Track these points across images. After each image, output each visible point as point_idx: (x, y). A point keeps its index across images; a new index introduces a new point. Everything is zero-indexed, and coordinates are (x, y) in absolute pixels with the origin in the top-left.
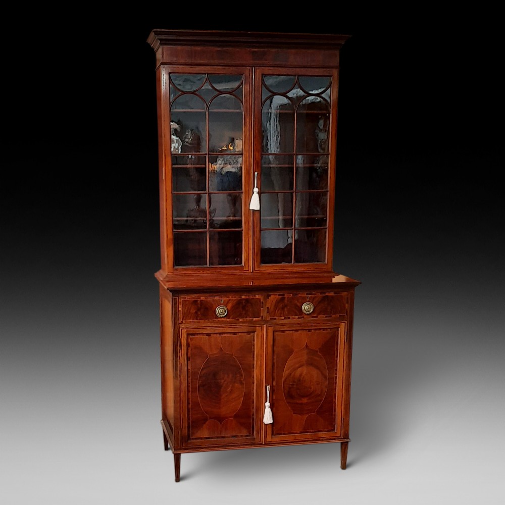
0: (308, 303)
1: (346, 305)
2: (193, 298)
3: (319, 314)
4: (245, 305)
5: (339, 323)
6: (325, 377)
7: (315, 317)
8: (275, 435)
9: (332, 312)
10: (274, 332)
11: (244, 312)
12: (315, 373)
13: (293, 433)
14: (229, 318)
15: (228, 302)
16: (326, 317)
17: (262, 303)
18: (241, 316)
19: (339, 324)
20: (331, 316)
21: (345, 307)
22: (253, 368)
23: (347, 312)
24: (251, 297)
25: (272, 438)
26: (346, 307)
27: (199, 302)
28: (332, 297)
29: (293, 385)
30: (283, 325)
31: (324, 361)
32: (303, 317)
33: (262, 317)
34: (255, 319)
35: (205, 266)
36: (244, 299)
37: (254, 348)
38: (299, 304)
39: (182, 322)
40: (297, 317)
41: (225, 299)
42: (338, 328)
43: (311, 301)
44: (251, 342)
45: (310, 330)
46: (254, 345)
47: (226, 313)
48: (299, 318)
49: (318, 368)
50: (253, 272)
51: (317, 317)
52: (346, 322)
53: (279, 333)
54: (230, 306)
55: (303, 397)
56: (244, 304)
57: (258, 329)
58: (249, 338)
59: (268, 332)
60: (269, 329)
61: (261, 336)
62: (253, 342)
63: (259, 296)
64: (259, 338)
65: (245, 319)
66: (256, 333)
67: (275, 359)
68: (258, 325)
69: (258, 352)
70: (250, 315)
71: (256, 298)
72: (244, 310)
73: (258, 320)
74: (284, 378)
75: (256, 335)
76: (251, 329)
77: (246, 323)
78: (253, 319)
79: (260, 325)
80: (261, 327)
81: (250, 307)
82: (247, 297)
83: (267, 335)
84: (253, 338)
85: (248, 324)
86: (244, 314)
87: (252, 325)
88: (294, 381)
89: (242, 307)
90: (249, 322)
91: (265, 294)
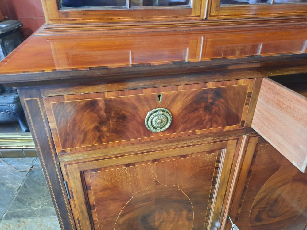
2: (85, 96)
4: (212, 104)
11: (207, 117)
14: (174, 132)
15: (174, 100)
17: (250, 94)
18: (200, 124)
22: (211, 198)
24: (228, 84)
27: (101, 105)
29: (265, 207)
33: (243, 122)
34: (227, 128)
35: (122, 8)
36: (211, 90)
37: (216, 173)
39: (64, 152)
41: (166, 92)
44: (213, 165)
46: (217, 168)
47: (169, 124)
54: (177, 108)
56: (210, 101)
58: (211, 158)
59: (247, 146)
60: (250, 141)
61: (233, 154)
62: (217, 164)
63: (246, 81)
64: (229, 157)
65: (208, 130)
66: (225, 150)
67: (248, 182)
68: (232, 138)
69: (224, 179)
70: (220, 121)
71: (237, 86)
72: (209, 113)
73: (234, 129)
74: (255, 203)
75: (224, 153)
76: (216, 146)
77: (209, 137)
78: (224, 128)
79: (235, 138)
80: (236, 141)
81: (222, 106)
82: (219, 85)
83: (245, 152)
84: (219, 157)
85: (213, 139)
86: (206, 120)
87: (219, 139)
88: (268, 204)
89: (204, 108)
90: (216, 135)
91: (260, 76)
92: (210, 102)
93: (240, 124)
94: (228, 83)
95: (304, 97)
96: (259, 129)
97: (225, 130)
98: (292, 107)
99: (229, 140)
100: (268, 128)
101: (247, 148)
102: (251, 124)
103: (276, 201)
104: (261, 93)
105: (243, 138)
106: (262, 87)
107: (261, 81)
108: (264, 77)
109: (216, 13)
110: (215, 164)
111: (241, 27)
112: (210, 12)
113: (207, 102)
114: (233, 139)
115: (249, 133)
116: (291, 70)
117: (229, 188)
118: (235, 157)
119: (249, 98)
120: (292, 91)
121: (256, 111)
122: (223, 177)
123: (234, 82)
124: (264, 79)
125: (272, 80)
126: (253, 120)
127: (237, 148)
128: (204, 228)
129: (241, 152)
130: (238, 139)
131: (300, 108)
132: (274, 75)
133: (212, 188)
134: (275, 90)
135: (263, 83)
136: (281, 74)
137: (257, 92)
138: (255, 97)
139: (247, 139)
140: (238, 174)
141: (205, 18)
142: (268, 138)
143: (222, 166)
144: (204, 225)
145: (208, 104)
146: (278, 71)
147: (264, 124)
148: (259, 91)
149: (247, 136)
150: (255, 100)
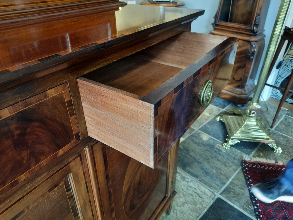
11: (25, 153)
17: (70, 102)
33: (77, 135)
34: (61, 152)
36: (11, 118)
44: (64, 198)
56: (17, 132)
57: (74, 163)
58: (58, 193)
59: (94, 156)
60: (94, 150)
61: (82, 174)
62: (69, 193)
63: (57, 88)
64: (80, 179)
65: (35, 168)
66: (71, 175)
67: (110, 186)
68: (72, 158)
69: (85, 202)
70: (46, 149)
71: (49, 100)
72: (25, 148)
73: (70, 147)
74: (124, 198)
75: (72, 179)
76: (56, 178)
77: (41, 174)
78: (57, 154)
79: (76, 156)
80: (79, 158)
82: (20, 108)
83: (94, 163)
84: (67, 185)
85: (47, 173)
86: (26, 158)
87: (56, 169)
88: (134, 190)
89: (13, 146)
90: (49, 167)
91: (71, 77)
92: (19, 134)
93: (75, 140)
94: (33, 99)
95: (125, 92)
96: (98, 136)
97: (59, 155)
98: (119, 106)
99: (70, 162)
100: (105, 133)
101: (94, 158)
102: (87, 133)
104: (82, 97)
105: (85, 152)
106: (80, 89)
107: (77, 83)
108: (77, 78)
110: (66, 196)
111: (33, 20)
114: (74, 159)
115: (89, 143)
116: (103, 62)
117: (94, 206)
118: (86, 174)
119: (71, 107)
120: (111, 87)
121: (86, 117)
122: (82, 202)
123: (41, 96)
124: (78, 80)
125: (87, 80)
126: (87, 128)
127: (84, 165)
129: (89, 166)
130: (80, 156)
131: (126, 105)
132: (87, 72)
134: (94, 91)
135: (79, 85)
136: (94, 69)
137: (78, 97)
138: (77, 103)
139: (89, 150)
140: (96, 188)
142: (109, 143)
143: (75, 192)
145: (16, 137)
146: (90, 66)
147: (99, 129)
148: (79, 95)
149: (89, 147)
150: (80, 106)
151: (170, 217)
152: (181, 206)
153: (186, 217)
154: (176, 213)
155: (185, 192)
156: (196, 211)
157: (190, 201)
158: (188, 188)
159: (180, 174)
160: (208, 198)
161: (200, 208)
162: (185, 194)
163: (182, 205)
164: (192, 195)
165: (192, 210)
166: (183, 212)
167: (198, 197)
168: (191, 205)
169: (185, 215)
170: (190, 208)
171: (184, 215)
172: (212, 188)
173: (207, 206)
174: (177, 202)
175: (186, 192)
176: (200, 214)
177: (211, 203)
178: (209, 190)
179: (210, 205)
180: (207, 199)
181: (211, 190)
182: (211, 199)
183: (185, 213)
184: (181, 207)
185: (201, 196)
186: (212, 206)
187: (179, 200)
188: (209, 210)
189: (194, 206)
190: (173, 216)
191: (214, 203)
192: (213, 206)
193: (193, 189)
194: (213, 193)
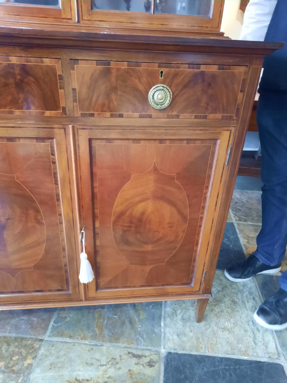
0: (160, 86)
1: (240, 96)
3: (183, 111)
4: (22, 81)
5: (218, 130)
6: (184, 218)
7: (172, 117)
8: (102, 289)
9: (209, 108)
10: (90, 140)
11: (21, 96)
12: (167, 210)
13: (130, 287)
16: (196, 117)
17: (61, 76)
18: (15, 103)
19: (220, 133)
20: (205, 117)
21: (236, 100)
22: (58, 200)
23: (238, 110)
24: (33, 62)
25: (96, 293)
26: (239, 101)
28: (213, 76)
29: (130, 227)
30: (109, 128)
31: (185, 194)
32: (150, 117)
33: (64, 109)
34: (48, 113)
36: (16, 65)
37: (55, 168)
38: (141, 87)
40: (137, 115)
42: (216, 140)
43: (169, 81)
44: (48, 158)
45: (161, 141)
46: (54, 163)
48: (141, 117)
49: (172, 203)
50: (78, 22)
51: (178, 116)
52: (233, 129)
53: (103, 143)
55: (146, 243)
56: (19, 77)
57: (58, 132)
58: (43, 149)
60: (79, 133)
62: (53, 157)
63: (52, 60)
65: (26, 111)
66: (55, 141)
68: (57, 126)
72: (22, 91)
74: (114, 217)
76: (41, 132)
78: (44, 112)
79: (61, 126)
80: (63, 130)
81: (33, 86)
82: (24, 61)
84: (52, 149)
85: (35, 123)
86: (21, 99)
87: (42, 124)
88: (131, 222)
89: (14, 85)
90: (37, 119)
91: (65, 57)
92: (20, 80)
93: (61, 111)
94: (32, 60)
97: (46, 115)
99: (55, 128)
102: (74, 113)
103: (140, 220)
108: (70, 59)
109: (89, 18)
110: (50, 157)
112: (82, 15)
113: (16, 79)
114: (59, 128)
115: (74, 123)
118: (69, 150)
119: (61, 81)
123: (38, 60)
127: (67, 140)
128: (61, 239)
130: (65, 129)
133: (56, 188)
137: (68, 76)
138: (68, 80)
141: (77, 21)
143: (58, 161)
144: (60, 235)
151: (196, 325)
152: (220, 328)
153: (214, 341)
154: (206, 328)
155: (241, 321)
156: (232, 348)
157: (236, 334)
158: (249, 321)
159: (254, 303)
160: (265, 351)
161: (242, 350)
162: (238, 323)
163: (222, 328)
164: (246, 331)
165: (228, 342)
166: (216, 335)
167: (251, 339)
168: (234, 338)
169: (214, 339)
170: (228, 339)
171: (213, 337)
172: (283, 349)
173: (253, 356)
174: (219, 321)
175: (242, 323)
176: (233, 354)
177: (263, 360)
178: (276, 345)
179: (258, 359)
180: (260, 351)
181: (280, 349)
182: (268, 357)
183: (216, 337)
184: (218, 329)
185: (257, 341)
186: (260, 362)
187: (225, 322)
188: (251, 363)
189: (235, 342)
190: (201, 328)
191: (267, 363)
192: (261, 364)
193: (255, 328)
194: (279, 353)
